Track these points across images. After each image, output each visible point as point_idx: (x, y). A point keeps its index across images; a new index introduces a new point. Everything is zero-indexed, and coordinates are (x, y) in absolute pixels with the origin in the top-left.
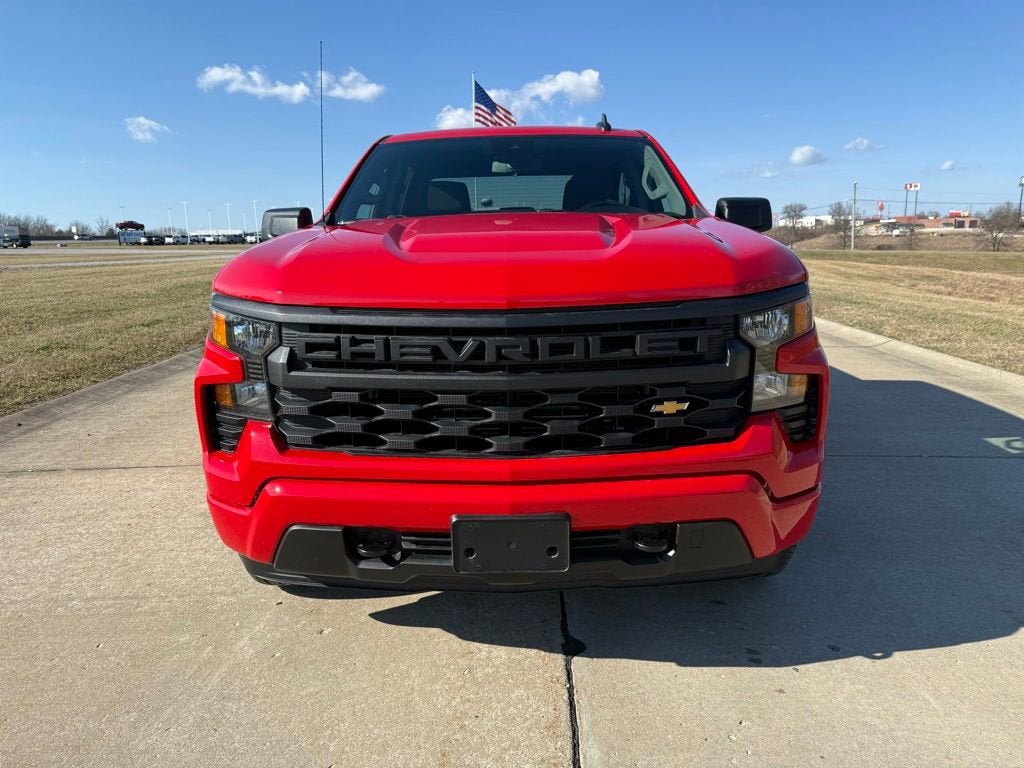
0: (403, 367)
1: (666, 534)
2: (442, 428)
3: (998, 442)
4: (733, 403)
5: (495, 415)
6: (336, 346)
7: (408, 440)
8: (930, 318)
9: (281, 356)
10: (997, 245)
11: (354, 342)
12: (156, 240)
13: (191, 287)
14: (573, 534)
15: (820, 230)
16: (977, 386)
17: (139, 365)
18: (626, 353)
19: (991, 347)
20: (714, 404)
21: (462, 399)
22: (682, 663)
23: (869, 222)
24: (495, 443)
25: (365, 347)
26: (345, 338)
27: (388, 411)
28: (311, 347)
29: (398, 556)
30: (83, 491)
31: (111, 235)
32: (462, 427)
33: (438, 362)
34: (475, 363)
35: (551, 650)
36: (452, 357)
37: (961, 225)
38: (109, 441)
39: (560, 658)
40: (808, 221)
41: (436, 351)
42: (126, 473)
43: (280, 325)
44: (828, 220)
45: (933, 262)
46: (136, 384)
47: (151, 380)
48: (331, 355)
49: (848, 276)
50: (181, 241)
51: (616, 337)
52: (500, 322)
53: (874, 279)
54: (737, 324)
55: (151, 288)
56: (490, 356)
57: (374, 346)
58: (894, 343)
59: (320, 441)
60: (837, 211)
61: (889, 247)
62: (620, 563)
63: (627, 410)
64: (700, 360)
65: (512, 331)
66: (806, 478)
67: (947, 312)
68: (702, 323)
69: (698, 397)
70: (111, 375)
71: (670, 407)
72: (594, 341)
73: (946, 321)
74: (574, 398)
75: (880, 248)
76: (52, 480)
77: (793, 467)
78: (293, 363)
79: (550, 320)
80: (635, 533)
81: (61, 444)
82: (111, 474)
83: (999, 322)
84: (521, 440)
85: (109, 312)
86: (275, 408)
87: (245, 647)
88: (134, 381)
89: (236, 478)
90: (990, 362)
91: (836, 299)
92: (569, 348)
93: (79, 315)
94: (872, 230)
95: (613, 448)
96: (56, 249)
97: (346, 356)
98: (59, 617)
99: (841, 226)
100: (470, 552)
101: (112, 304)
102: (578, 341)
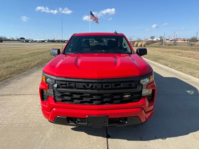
0: (78, 89)
1: (126, 119)
2: (85, 99)
3: (189, 92)
4: (138, 95)
5: (95, 97)
6: (66, 84)
7: (79, 101)
8: (178, 63)
9: (56, 86)
10: (192, 45)
11: (69, 84)
12: (27, 41)
13: (34, 53)
14: (109, 119)
15: (157, 41)
16: (186, 79)
17: (25, 71)
18: (119, 87)
19: (189, 70)
20: (135, 95)
21: (89, 95)
22: (128, 140)
23: (167, 40)
24: (95, 102)
25: (71, 85)
26: (68, 83)
27: (75, 96)
28: (61, 84)
29: (76, 122)
30: (16, 100)
31: (18, 40)
32: (89, 99)
33: (85, 88)
34: (92, 88)
35: (104, 137)
36: (87, 87)
37: (185, 41)
38: (20, 88)
39: (106, 139)
40: (155, 39)
41: (84, 86)
42: (24, 96)
43: (55, 80)
44: (159, 39)
45: (179, 49)
46: (25, 75)
47: (28, 74)
48: (65, 86)
49: (162, 52)
50: (32, 41)
51: (117, 84)
52: (96, 81)
53: (167, 52)
54: (139, 81)
55: (27, 53)
56: (94, 87)
57: (73, 85)
58: (170, 69)
59: (63, 101)
60: (161, 38)
61: (171, 45)
62: (117, 124)
63: (119, 97)
64: (132, 88)
65: (98, 83)
66: (152, 108)
67: (181, 61)
68: (133, 81)
69: (132, 94)
70: (20, 73)
71: (127, 96)
72: (113, 85)
73: (181, 64)
74: (109, 95)
75: (169, 45)
76: (10, 97)
77: (149, 106)
78: (58, 87)
79: (105, 81)
80: (120, 119)
81: (11, 89)
82: (21, 96)
83: (191, 64)
84: (99, 102)
85: (19, 59)
86: (54, 94)
87: (48, 135)
88: (24, 74)
89: (47, 107)
90: (188, 74)
91: (160, 58)
92: (108, 86)
93: (13, 59)
94: (168, 41)
95: (116, 103)
96: (7, 43)
97: (68, 86)
98: (13, 128)
99: (162, 40)
100: (90, 122)
101: (19, 57)
102: (110, 85)
